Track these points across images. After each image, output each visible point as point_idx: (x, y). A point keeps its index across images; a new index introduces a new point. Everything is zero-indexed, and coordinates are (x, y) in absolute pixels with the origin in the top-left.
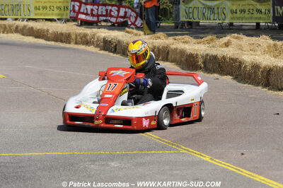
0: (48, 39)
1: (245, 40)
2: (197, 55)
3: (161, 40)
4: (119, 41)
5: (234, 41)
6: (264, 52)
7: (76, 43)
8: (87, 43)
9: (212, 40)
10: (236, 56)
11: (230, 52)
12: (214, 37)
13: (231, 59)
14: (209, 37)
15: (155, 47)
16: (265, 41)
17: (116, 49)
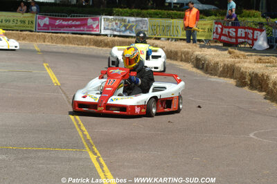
2: (246, 72)
7: (181, 61)
15: (225, 65)
17: (203, 67)
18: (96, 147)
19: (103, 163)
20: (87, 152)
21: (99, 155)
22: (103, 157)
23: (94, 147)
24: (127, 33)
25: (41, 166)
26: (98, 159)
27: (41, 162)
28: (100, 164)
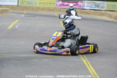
18: (85, 57)
19: (89, 63)
20: (82, 59)
21: (87, 60)
22: (89, 61)
23: (84, 57)
24: (96, 9)
25: (63, 64)
26: (86, 62)
27: (63, 62)
28: (88, 63)
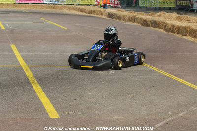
0: (86, 13)
1: (167, 14)
3: (132, 14)
4: (115, 14)
5: (162, 15)
6: (175, 19)
8: (102, 14)
9: (153, 14)
10: (164, 21)
11: (161, 19)
12: (154, 13)
13: (162, 22)
14: (152, 13)
16: (175, 15)
